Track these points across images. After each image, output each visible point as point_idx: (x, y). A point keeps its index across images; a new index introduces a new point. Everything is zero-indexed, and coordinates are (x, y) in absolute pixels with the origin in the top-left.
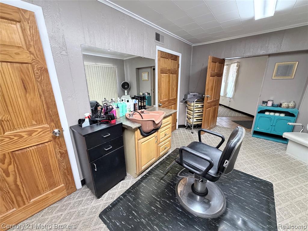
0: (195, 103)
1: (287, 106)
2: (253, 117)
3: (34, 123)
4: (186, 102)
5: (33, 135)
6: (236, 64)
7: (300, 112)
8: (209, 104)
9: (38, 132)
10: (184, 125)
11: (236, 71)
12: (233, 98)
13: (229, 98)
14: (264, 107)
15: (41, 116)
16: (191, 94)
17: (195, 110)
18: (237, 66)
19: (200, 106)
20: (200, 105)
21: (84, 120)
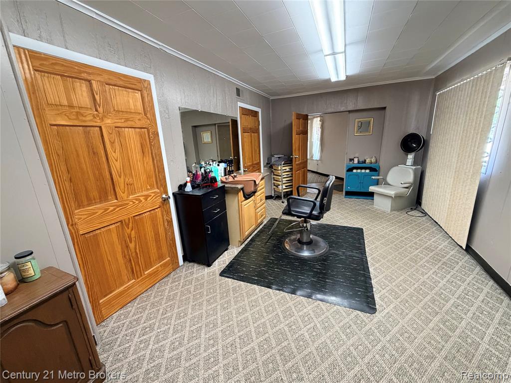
0: (282, 165)
1: (370, 161)
2: (342, 179)
3: (149, 187)
4: (271, 167)
5: (148, 200)
6: (319, 119)
7: (381, 167)
8: (298, 166)
9: (151, 197)
10: (271, 196)
11: (320, 127)
12: (321, 160)
13: (316, 160)
14: (351, 165)
15: (153, 180)
16: (276, 156)
17: (284, 174)
18: (320, 121)
19: (288, 170)
20: (287, 168)
21: (185, 185)
